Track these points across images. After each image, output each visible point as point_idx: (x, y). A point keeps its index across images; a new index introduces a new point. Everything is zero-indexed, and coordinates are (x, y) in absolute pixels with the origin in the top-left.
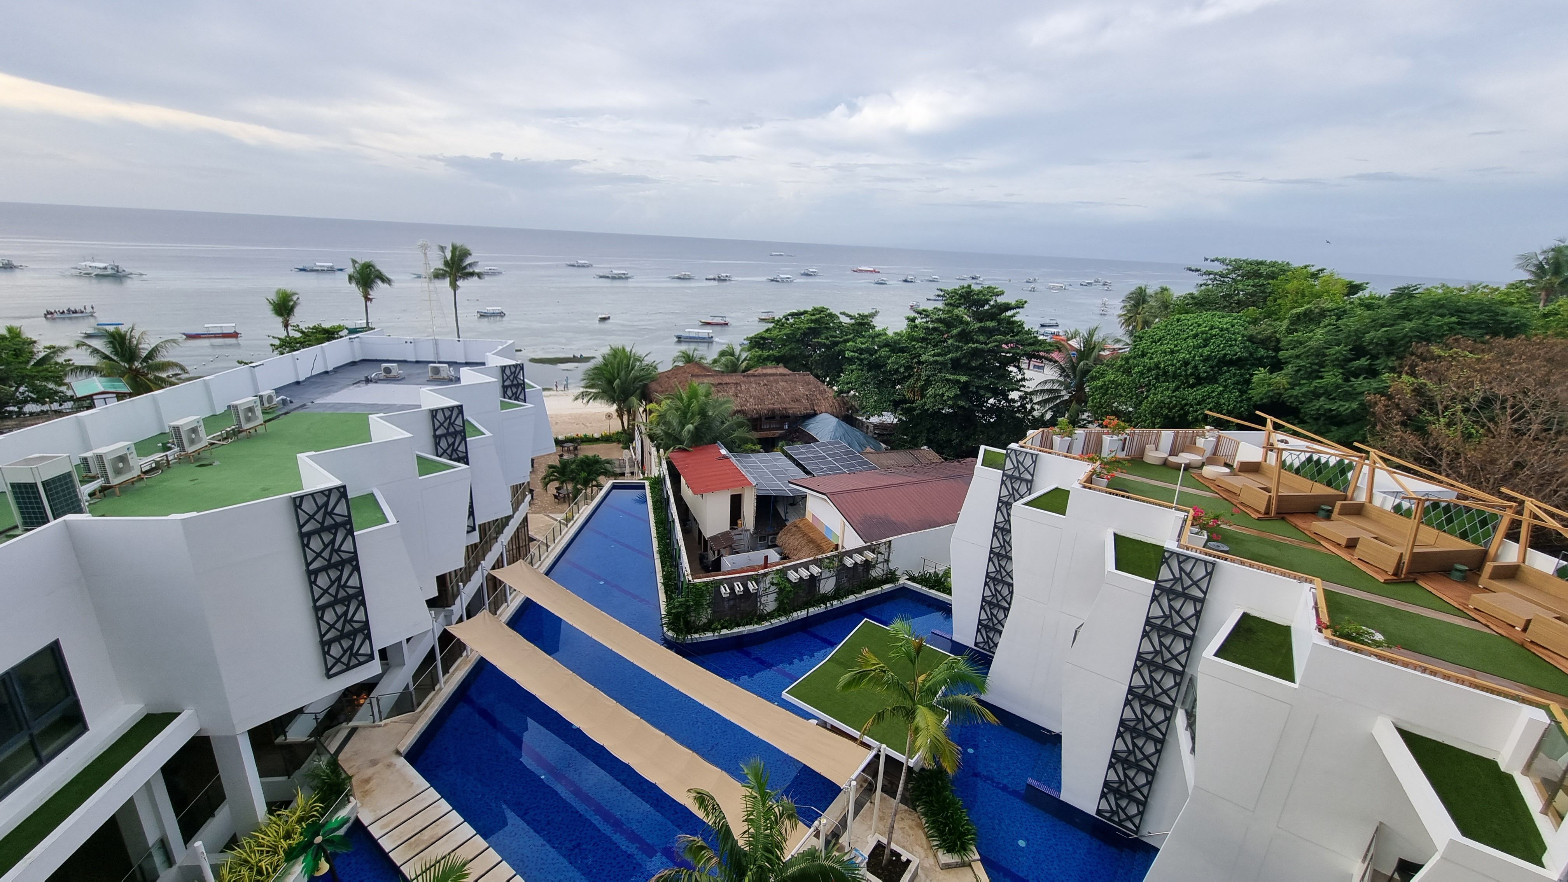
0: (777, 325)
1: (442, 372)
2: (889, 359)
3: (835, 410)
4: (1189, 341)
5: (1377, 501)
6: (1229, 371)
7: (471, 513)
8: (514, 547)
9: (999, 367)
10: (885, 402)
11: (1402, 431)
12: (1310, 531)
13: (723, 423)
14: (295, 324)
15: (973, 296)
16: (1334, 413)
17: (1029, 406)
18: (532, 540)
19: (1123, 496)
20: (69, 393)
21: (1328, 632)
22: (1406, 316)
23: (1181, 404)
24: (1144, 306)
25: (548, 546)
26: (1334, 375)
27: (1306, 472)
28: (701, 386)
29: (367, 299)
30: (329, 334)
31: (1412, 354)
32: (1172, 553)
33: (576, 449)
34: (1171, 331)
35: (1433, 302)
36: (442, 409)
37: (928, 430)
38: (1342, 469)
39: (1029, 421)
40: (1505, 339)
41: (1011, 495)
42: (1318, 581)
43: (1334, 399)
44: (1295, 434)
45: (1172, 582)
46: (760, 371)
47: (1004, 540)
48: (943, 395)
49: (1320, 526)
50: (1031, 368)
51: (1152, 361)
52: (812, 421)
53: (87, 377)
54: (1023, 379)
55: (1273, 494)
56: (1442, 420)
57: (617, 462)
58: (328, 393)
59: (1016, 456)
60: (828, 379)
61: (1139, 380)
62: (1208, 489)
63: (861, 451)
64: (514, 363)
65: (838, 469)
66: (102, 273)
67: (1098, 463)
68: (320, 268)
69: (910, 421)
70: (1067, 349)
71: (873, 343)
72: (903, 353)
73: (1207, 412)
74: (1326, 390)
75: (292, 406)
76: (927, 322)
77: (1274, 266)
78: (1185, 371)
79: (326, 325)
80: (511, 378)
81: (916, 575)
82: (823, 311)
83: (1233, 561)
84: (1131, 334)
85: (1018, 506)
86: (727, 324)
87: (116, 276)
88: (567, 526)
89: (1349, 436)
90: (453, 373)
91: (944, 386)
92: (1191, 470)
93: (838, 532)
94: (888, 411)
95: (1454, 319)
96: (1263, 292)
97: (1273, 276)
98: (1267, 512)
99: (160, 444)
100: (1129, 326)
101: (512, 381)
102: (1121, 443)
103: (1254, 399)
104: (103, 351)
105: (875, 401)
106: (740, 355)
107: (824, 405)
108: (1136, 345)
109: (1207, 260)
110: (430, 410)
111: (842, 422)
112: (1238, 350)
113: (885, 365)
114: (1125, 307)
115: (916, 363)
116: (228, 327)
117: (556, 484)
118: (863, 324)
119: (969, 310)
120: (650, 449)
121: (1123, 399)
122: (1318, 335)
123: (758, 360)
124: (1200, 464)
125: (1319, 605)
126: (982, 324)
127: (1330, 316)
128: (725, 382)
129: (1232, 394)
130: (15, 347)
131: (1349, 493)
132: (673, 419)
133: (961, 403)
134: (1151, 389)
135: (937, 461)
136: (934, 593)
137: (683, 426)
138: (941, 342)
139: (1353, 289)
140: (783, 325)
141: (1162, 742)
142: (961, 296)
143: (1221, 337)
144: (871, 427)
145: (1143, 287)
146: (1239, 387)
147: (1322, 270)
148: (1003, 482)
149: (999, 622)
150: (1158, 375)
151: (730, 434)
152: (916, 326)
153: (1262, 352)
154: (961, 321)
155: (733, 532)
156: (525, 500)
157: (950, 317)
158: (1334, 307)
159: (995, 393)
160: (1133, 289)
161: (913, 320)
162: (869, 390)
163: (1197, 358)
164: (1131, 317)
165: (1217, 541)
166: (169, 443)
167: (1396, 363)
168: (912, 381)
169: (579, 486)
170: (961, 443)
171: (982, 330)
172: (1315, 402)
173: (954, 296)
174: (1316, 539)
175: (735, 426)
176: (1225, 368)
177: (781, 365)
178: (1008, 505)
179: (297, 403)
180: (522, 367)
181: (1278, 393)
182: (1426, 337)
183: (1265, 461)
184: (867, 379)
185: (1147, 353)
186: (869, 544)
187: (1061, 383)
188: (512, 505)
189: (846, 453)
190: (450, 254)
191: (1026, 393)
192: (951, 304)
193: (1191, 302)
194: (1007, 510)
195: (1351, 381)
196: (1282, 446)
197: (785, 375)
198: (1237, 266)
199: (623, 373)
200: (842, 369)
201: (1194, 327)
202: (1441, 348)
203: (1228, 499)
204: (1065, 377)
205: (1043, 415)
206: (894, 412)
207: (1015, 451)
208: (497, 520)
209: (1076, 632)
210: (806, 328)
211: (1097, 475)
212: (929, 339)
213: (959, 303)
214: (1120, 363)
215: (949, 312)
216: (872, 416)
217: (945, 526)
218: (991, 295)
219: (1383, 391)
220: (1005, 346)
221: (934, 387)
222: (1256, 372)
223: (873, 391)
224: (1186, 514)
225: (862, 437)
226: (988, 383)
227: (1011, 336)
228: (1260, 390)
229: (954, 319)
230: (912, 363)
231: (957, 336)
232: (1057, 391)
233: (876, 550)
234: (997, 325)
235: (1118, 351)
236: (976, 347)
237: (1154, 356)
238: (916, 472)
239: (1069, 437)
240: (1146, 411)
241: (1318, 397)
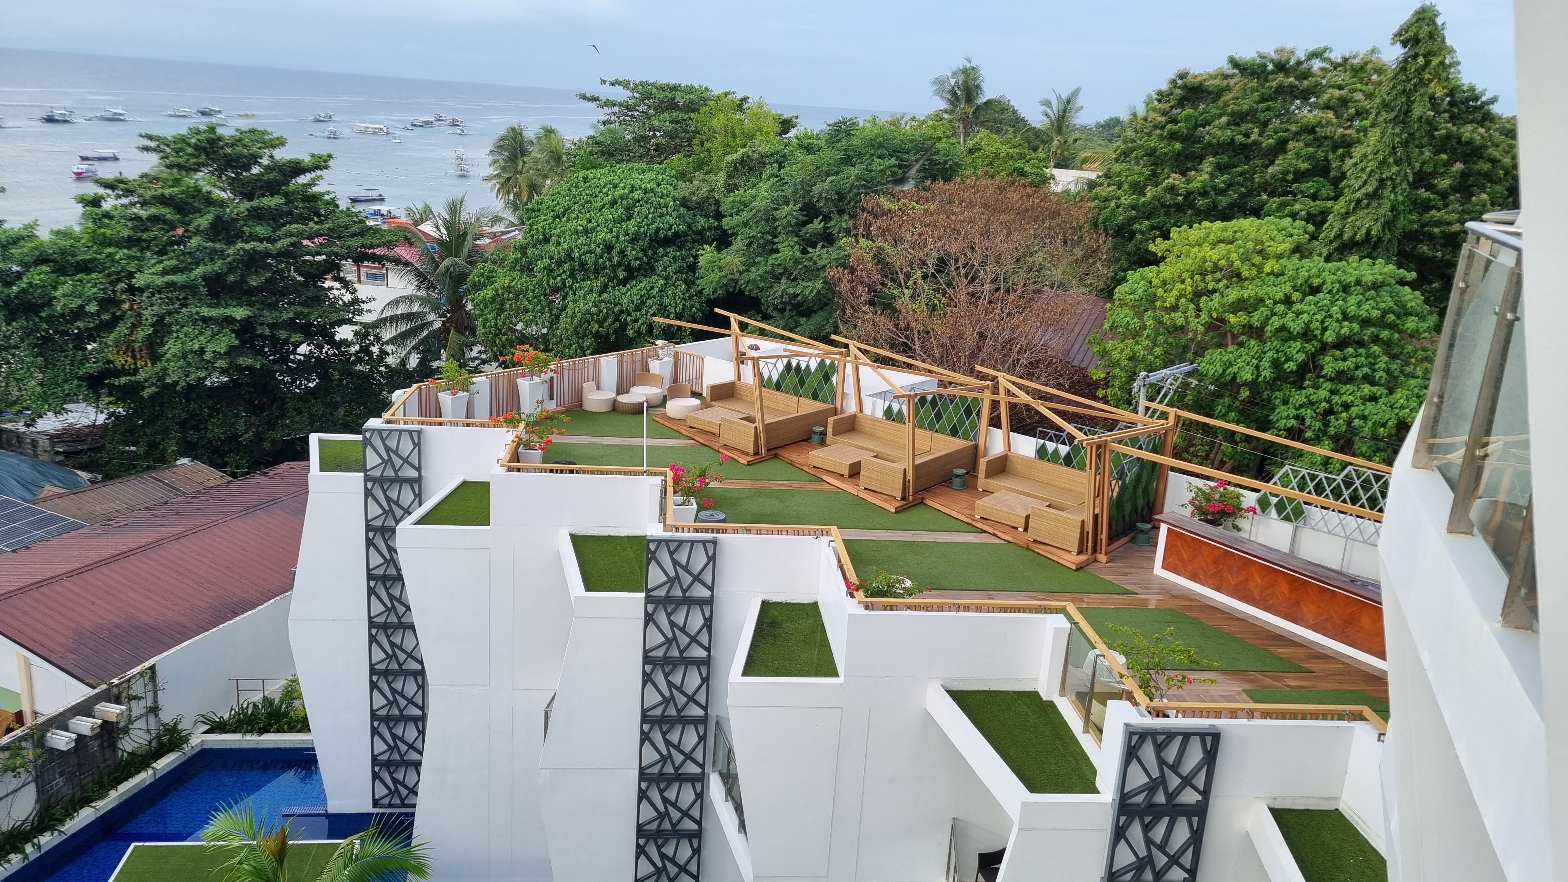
2: (55, 288)
4: (606, 211)
5: (868, 410)
6: (666, 254)
9: (306, 284)
10: (66, 381)
11: (872, 312)
12: (808, 466)
15: (221, 147)
16: (799, 298)
17: (375, 350)
21: (860, 595)
22: (848, 159)
23: (614, 312)
24: (526, 159)
26: (789, 245)
27: (787, 386)
31: (863, 210)
32: (659, 542)
34: (578, 198)
35: (871, 140)
37: (183, 425)
38: (826, 373)
40: (944, 184)
41: (388, 513)
42: (834, 529)
43: (795, 279)
44: (762, 333)
45: (667, 587)
47: (392, 597)
48: (202, 351)
49: (817, 456)
50: (363, 278)
51: (560, 248)
54: (356, 301)
55: (759, 424)
56: (906, 292)
59: (383, 440)
61: (548, 282)
62: (679, 435)
63: (30, 497)
67: (521, 425)
69: (137, 413)
70: (419, 240)
71: (7, 258)
72: (87, 273)
73: (651, 319)
74: (785, 268)
76: (133, 204)
77: (691, 93)
78: (610, 260)
81: (226, 717)
83: (736, 531)
84: (514, 206)
85: (406, 530)
89: (821, 328)
91: (201, 333)
92: (655, 411)
93: (16, 685)
94: (77, 402)
95: (893, 161)
96: (686, 132)
97: (691, 107)
98: (756, 453)
100: (509, 194)
102: (546, 387)
103: (705, 292)
105: (41, 384)
108: (529, 225)
109: (605, 82)
112: (672, 220)
113: (49, 304)
114: (495, 161)
115: (124, 291)
119: (220, 177)
121: (530, 316)
122: (763, 191)
124: (660, 399)
125: (843, 562)
126: (255, 203)
127: (771, 164)
129: (676, 288)
131: (838, 405)
133: (245, 361)
134: (567, 293)
135: (218, 482)
136: (271, 739)
138: (172, 244)
139: (786, 125)
141: (698, 834)
142: (197, 148)
143: (647, 203)
144: (44, 443)
145: (517, 127)
146: (684, 276)
147: (745, 99)
148: (368, 493)
149: (411, 747)
150: (573, 270)
152: (107, 215)
153: (702, 222)
154: (209, 201)
157: (183, 192)
158: (772, 151)
159: (309, 332)
160: (502, 131)
161: (96, 202)
162: (21, 361)
163: (622, 238)
164: (509, 179)
165: (710, 508)
167: (850, 224)
168: (122, 329)
170: (259, 439)
171: (257, 215)
172: (776, 287)
173: (181, 150)
174: (817, 473)
176: (661, 250)
178: (387, 532)
181: (732, 280)
182: (873, 186)
183: (739, 379)
184: (9, 337)
185: (551, 236)
186: (104, 686)
187: (424, 301)
191: (365, 325)
192: (179, 167)
193: (595, 150)
194: (386, 541)
195: (809, 253)
196: (754, 353)
198: (645, 92)
201: (609, 190)
202: (889, 200)
203: (707, 443)
204: (427, 288)
205: (403, 362)
206: (93, 400)
207: (380, 431)
209: (546, 713)
211: (525, 445)
212: (145, 240)
213: (195, 164)
214: (512, 256)
215: (177, 182)
216: (40, 416)
217: (272, 601)
218: (259, 145)
219: (843, 263)
220: (309, 243)
221: (178, 337)
222: (701, 252)
223: (32, 363)
224: (663, 478)
225: (25, 467)
226: (291, 315)
227: (316, 223)
228: (710, 278)
229: (194, 197)
230: (114, 292)
231: (207, 229)
232: (419, 315)
233: (123, 695)
234: (287, 203)
235: (503, 237)
236: (253, 249)
237: (562, 240)
238: (177, 513)
239: (463, 391)
240: (567, 330)
241: (778, 278)
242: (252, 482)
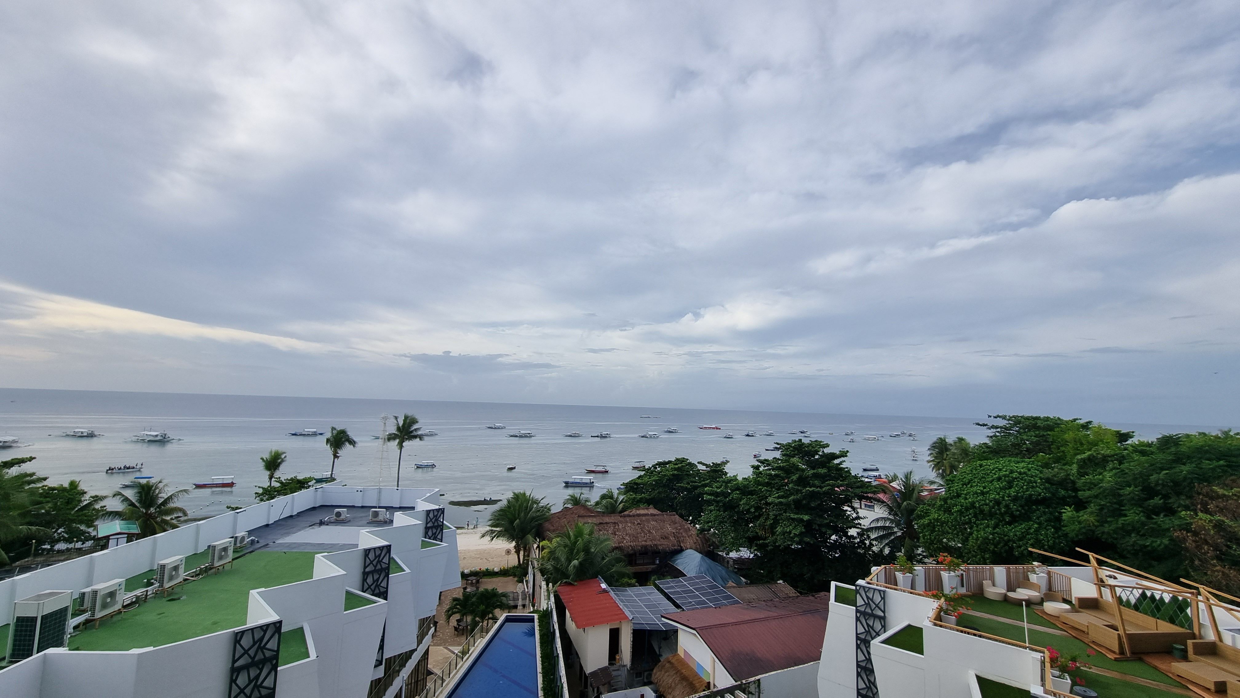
0: (647, 472)
1: (380, 515)
2: (741, 501)
3: (698, 547)
4: (995, 483)
5: (1227, 640)
6: (1038, 510)
7: (381, 647)
8: (413, 681)
9: (836, 507)
10: (741, 538)
11: (1221, 566)
12: (1173, 674)
13: (603, 559)
14: (278, 477)
15: (804, 448)
16: (1149, 548)
17: (867, 542)
18: (430, 673)
19: (975, 635)
20: (93, 534)
22: (1179, 459)
23: (1004, 540)
24: (948, 453)
25: (443, 680)
26: (1135, 512)
27: (1145, 609)
28: (587, 526)
29: (336, 456)
30: (300, 484)
31: (1199, 494)
33: (478, 582)
34: (977, 475)
35: (1198, 448)
36: (375, 549)
37: (782, 565)
38: (1179, 605)
39: (870, 556)
41: (868, 632)
43: (1144, 535)
44: (1120, 570)
46: (634, 512)
47: (869, 681)
48: (790, 532)
49: (1180, 667)
50: (863, 507)
51: (967, 501)
52: (679, 556)
53: (112, 520)
54: (858, 518)
55: (1121, 632)
57: (511, 595)
58: (288, 534)
59: (866, 592)
60: (691, 518)
61: (961, 518)
62: (1055, 627)
63: (724, 585)
64: (437, 507)
65: (704, 603)
66: (153, 439)
67: (943, 599)
68: (306, 433)
69: (764, 556)
70: (891, 491)
71: (726, 487)
72: (752, 496)
73: (1030, 549)
74: (1134, 527)
75: (258, 545)
76: (770, 470)
77: (1048, 421)
78: (999, 510)
79: (300, 477)
80: (433, 520)
82: (684, 461)
84: (942, 476)
85: (876, 643)
86: (607, 472)
87: (162, 441)
88: (463, 658)
89: (1172, 572)
90: (388, 516)
91: (791, 525)
92: (1033, 606)
93: (709, 669)
94: (744, 547)
95: (1222, 462)
96: (1046, 441)
97: (1050, 428)
98: (1122, 652)
99: (146, 580)
100: (939, 470)
101: (434, 523)
102: (959, 579)
103: (1070, 536)
104: (131, 499)
105: (732, 538)
106: (617, 498)
107: (689, 542)
108: (949, 488)
109: (991, 416)
110: (364, 549)
111: (706, 558)
112: (1040, 491)
113: (738, 506)
114: (931, 454)
115: (764, 504)
116: (228, 479)
117: (457, 616)
118: (717, 471)
119: (802, 460)
120: (541, 584)
121: (950, 536)
122: (1108, 478)
123: (632, 502)
124: (1039, 600)
126: (815, 471)
127: (1112, 461)
128: (605, 522)
129: (1047, 531)
130: (70, 496)
131: (1196, 631)
132: (561, 555)
133: (807, 539)
134: (973, 526)
135: (794, 595)
137: (570, 562)
138: (783, 486)
139: (1123, 437)
140: (652, 473)
142: (794, 448)
143: (1022, 479)
144: (731, 562)
145: (942, 437)
146: (1053, 524)
147: (1090, 422)
148: (858, 619)
150: (976, 513)
151: (609, 569)
152: (760, 473)
153: (1063, 493)
154: (798, 469)
155: (612, 668)
156: (429, 633)
157: (788, 465)
158: (1112, 453)
159: (836, 531)
161: (757, 468)
162: (727, 528)
163: (1006, 498)
164: (939, 462)
165: (1082, 686)
166: (153, 579)
167: (1188, 502)
168: (762, 520)
169: (477, 619)
170: (812, 578)
171: (816, 476)
172: (1127, 539)
173: (789, 448)
174: (1182, 682)
175: (614, 561)
176: (1034, 507)
177: (651, 506)
178: (867, 643)
179: (262, 542)
180: (442, 511)
181: (1090, 530)
182: (1206, 478)
183: (1102, 597)
184: (724, 518)
185: (961, 494)
186: (739, 683)
187: (892, 521)
188: (417, 637)
189: (711, 587)
190: (402, 422)
191: (863, 530)
192: (788, 455)
193: (987, 450)
194: (866, 648)
195: (1153, 519)
196: (1111, 582)
197: (655, 515)
198: (1017, 421)
199: (522, 514)
200: (703, 509)
201: (996, 471)
202: (1223, 488)
203: (1079, 637)
204: (894, 515)
205: (881, 551)
206: (749, 548)
207: (864, 587)
208: (403, 653)
210: (671, 475)
211: (944, 612)
212: (773, 484)
213: (793, 454)
214: (939, 503)
215: (786, 461)
216: (731, 551)
217: (812, 663)
218: (818, 447)
219: (1187, 528)
220: (838, 490)
221: (781, 526)
222: (1063, 511)
223: (730, 529)
224: (1042, 655)
225: (724, 572)
226: (828, 521)
227: (841, 481)
228: (1073, 527)
229: (792, 467)
230: (760, 504)
231: (796, 481)
232: (889, 528)
233: (747, 690)
234: (828, 472)
235: (935, 492)
236: (813, 490)
237: (968, 497)
238: (775, 606)
239: (910, 573)
240: (974, 547)
241: (1129, 533)
242: (808, 598)
